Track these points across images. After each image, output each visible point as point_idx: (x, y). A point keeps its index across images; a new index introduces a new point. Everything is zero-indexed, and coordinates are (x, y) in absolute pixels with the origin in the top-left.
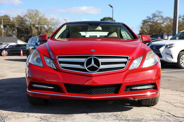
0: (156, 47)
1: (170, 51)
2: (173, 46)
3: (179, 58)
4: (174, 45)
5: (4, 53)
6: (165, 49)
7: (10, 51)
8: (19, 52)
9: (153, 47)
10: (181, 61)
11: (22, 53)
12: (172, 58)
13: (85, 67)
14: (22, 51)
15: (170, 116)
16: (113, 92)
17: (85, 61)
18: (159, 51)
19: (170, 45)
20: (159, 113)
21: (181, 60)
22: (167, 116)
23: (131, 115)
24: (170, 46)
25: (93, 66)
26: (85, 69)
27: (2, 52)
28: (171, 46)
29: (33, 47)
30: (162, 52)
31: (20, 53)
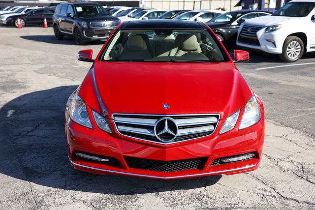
0: (252, 29)
1: (272, 36)
2: (277, 28)
3: (285, 46)
4: (280, 26)
5: (19, 23)
6: (265, 33)
7: (28, 20)
8: (42, 21)
9: (247, 28)
10: (288, 51)
11: (46, 23)
12: (274, 46)
13: (154, 134)
14: (45, 20)
15: (275, 197)
16: (195, 167)
17: (155, 124)
18: (256, 36)
19: (273, 26)
20: (260, 189)
21: (288, 49)
22: (271, 196)
23: (220, 196)
24: (272, 28)
25: (166, 133)
26: (155, 137)
27: (16, 22)
28: (274, 28)
29: (63, 19)
30: (261, 37)
31: (44, 22)
